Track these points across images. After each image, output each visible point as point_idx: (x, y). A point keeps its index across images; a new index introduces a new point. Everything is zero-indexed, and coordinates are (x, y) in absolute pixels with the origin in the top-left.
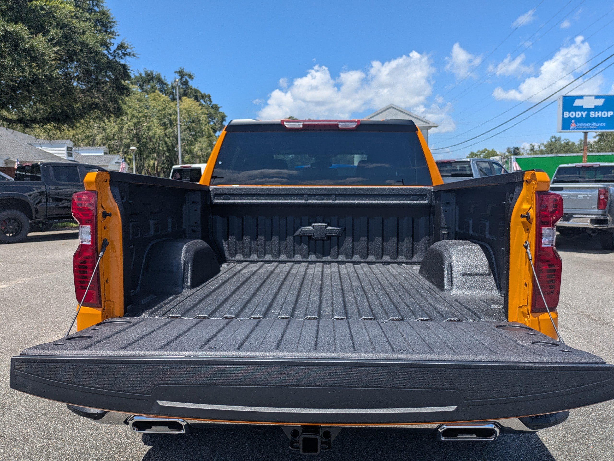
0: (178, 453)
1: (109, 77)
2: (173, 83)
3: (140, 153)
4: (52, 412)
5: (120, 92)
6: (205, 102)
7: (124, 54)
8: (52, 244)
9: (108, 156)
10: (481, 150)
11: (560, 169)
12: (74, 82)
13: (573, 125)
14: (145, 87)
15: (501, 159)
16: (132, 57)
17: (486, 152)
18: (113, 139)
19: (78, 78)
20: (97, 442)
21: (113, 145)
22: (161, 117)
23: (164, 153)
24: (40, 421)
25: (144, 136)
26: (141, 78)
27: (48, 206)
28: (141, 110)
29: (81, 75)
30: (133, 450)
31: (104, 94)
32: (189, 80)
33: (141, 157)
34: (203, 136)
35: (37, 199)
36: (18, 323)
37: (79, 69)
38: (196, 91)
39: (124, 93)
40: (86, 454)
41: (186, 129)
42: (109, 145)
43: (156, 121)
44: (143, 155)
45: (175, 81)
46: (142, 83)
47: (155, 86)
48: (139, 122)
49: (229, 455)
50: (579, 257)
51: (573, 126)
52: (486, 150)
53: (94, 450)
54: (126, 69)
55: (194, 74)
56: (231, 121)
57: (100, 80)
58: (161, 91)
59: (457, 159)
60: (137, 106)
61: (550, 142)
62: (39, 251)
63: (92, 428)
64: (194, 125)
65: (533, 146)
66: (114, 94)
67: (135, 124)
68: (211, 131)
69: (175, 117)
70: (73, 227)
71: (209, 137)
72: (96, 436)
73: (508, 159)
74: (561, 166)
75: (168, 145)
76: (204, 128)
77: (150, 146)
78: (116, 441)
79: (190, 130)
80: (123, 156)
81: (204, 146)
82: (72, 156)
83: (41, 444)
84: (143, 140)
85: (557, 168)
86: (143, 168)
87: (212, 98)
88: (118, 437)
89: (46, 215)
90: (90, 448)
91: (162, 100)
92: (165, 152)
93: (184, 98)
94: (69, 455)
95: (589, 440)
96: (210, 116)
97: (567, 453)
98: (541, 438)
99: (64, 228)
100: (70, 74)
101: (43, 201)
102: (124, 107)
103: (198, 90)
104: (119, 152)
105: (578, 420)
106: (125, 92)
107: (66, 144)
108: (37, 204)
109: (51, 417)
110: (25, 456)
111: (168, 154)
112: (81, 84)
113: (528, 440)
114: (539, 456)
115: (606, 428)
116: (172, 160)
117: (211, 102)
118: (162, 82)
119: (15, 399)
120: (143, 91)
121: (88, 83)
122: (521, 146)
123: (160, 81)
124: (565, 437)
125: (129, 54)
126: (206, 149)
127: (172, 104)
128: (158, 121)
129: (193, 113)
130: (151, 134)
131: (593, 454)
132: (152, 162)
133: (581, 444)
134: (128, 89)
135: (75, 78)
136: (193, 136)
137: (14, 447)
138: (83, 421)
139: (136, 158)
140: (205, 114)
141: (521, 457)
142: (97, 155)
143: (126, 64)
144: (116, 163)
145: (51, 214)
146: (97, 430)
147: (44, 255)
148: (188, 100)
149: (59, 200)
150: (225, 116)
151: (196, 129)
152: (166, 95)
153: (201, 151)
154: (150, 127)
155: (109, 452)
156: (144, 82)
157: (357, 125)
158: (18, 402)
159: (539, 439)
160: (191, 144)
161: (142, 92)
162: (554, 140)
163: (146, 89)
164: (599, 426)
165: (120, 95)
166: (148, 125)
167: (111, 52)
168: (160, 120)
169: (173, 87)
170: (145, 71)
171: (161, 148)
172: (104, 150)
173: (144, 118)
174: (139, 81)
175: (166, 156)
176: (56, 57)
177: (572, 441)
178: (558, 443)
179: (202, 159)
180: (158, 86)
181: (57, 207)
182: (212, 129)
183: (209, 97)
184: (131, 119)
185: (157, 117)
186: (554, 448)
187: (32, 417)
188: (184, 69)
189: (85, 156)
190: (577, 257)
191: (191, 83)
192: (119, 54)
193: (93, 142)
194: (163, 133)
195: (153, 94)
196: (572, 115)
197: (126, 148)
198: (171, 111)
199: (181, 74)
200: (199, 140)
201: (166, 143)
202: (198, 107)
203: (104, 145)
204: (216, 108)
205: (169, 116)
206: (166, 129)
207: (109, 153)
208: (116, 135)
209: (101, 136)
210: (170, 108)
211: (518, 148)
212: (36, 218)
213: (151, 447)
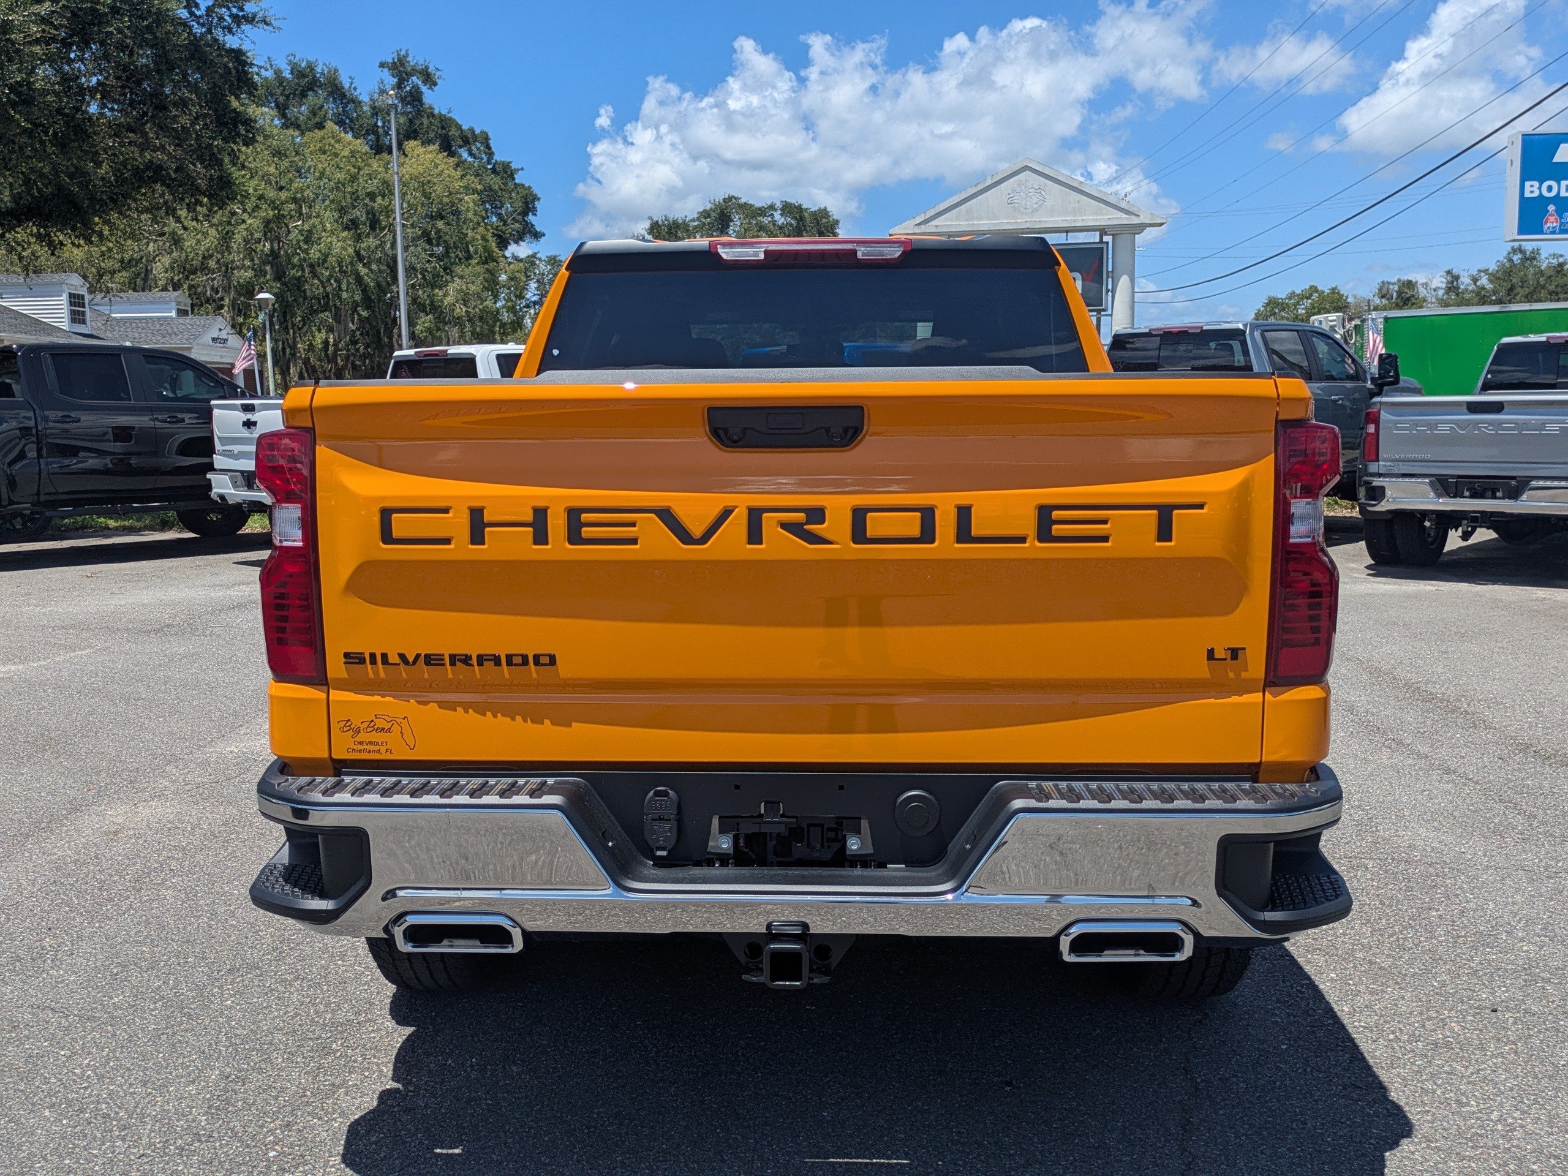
0: (479, 1040)
1: (194, 88)
2: (376, 96)
3: (283, 311)
4: (162, 964)
5: (225, 133)
6: (471, 154)
7: (237, 20)
8: (58, 575)
9: (189, 319)
10: (1298, 292)
11: (1505, 349)
12: (88, 105)
13: (1552, 219)
14: (293, 111)
15: (1344, 320)
16: (261, 25)
17: (1315, 296)
18: (204, 268)
19: (103, 92)
20: (283, 1021)
21: (204, 286)
22: (344, 204)
23: (355, 310)
24: (140, 982)
25: (296, 260)
26: (281, 84)
27: (43, 466)
28: (283, 183)
29: (112, 81)
30: (373, 1035)
31: (180, 138)
32: (424, 89)
33: (285, 320)
34: (469, 257)
35: (14, 447)
36: (22, 774)
37: (104, 64)
38: (445, 123)
39: (239, 135)
40: (264, 1044)
41: (419, 238)
42: (191, 287)
43: (329, 217)
44: (294, 315)
45: (382, 92)
46: (281, 99)
47: (322, 106)
48: (279, 218)
49: (600, 1043)
50: (1544, 599)
51: (1552, 223)
52: (1314, 289)
53: (279, 1037)
54: (244, 63)
55: (437, 69)
56: (582, 244)
57: (167, 96)
58: (340, 123)
59: (1207, 324)
60: (272, 169)
61: (1508, 265)
62: (28, 594)
63: (266, 994)
64: (440, 224)
65: (1457, 278)
66: (209, 138)
67: (267, 223)
68: (493, 245)
69: (386, 202)
70: (107, 528)
71: (486, 262)
72: (281, 1009)
73: (1363, 321)
74: (1506, 340)
75: (366, 286)
76: (470, 234)
77: (313, 287)
78: (330, 1019)
79: (429, 242)
80: (233, 319)
81: (473, 288)
82: (84, 322)
83: (153, 1026)
84: (293, 272)
85: (1495, 348)
86: (293, 355)
87: (492, 143)
88: (333, 1012)
89: (38, 494)
90: (272, 1033)
91: (346, 153)
92: (357, 305)
93: (411, 145)
94: (224, 1046)
95: (1451, 1010)
96: (490, 198)
97: (1391, 1037)
98: (1336, 1008)
99: (81, 531)
100: (78, 78)
101: (29, 455)
102: (237, 174)
103: (450, 119)
104: (222, 307)
105: (1436, 973)
106: (242, 130)
107: (65, 287)
108: (10, 464)
109: (164, 973)
110: (122, 1047)
111: (365, 314)
112: (112, 110)
113: (1306, 1012)
114: (1327, 1042)
115: (1499, 987)
116: (379, 332)
117: (490, 154)
118: (343, 96)
119: (63, 938)
120: (289, 123)
121: (131, 104)
122: (1419, 278)
123: (337, 92)
124: (1396, 1005)
125: (251, 20)
126: (479, 297)
127: (375, 165)
128: (336, 215)
129: (439, 189)
130: (314, 253)
131: (1453, 1037)
132: (319, 338)
133: (1429, 1019)
134: (248, 122)
135: (93, 91)
136: (440, 259)
137: (93, 1031)
138: (243, 980)
139: (272, 324)
140: (475, 191)
141: (1284, 1044)
142: (159, 318)
143: (244, 48)
144: (214, 340)
145: (53, 491)
146: (279, 999)
147: (44, 606)
148: (421, 150)
149: (72, 451)
150: (536, 198)
151: (447, 238)
152: (356, 137)
153: (465, 303)
154: (310, 231)
155: (317, 1039)
156: (288, 97)
157: (904, 253)
158: (73, 945)
159: (1331, 1009)
160: (435, 282)
161: (285, 126)
162: (1516, 258)
163: (297, 118)
164: (1484, 984)
165: (225, 140)
166: (306, 227)
167: (198, 13)
168: (342, 210)
169: (376, 111)
170: (290, 63)
171: (345, 295)
172: (179, 303)
173: (293, 206)
174: (272, 94)
175: (361, 320)
176: (44, 31)
177: (1411, 1013)
178: (1376, 1018)
179: (468, 327)
180: (331, 108)
181: (65, 470)
182: (494, 235)
183: (485, 139)
184: (253, 211)
185: (332, 201)
186: (1364, 1027)
187: (116, 975)
188: (407, 55)
189: (122, 319)
190: (1537, 600)
191: (431, 98)
192: (221, 19)
193: (145, 279)
194: (351, 250)
195: (318, 134)
196: (1550, 189)
197: (240, 295)
198: (373, 186)
199: (400, 69)
200: (458, 270)
201: (359, 279)
202: (452, 172)
203: (176, 287)
204: (506, 172)
205: (367, 201)
206: (358, 238)
207: (193, 312)
208: (211, 256)
209: (167, 260)
210: (370, 176)
211: (1410, 284)
212: (11, 502)
213: (412, 1029)
